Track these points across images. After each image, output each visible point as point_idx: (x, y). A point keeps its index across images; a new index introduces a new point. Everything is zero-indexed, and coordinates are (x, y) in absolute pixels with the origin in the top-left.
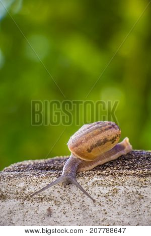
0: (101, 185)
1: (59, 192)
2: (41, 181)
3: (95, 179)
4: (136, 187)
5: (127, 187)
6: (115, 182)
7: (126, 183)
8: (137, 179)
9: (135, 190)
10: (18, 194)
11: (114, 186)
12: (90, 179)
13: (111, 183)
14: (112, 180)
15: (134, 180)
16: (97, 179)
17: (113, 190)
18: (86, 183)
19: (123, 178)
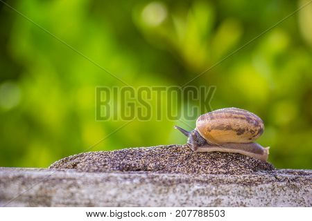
0: (203, 194)
1: (156, 201)
2: (135, 188)
3: (196, 187)
4: (241, 197)
5: (231, 197)
6: (218, 191)
7: (230, 193)
8: (241, 188)
9: (239, 201)
10: (108, 202)
11: (217, 196)
12: (190, 187)
13: (214, 192)
14: (214, 189)
15: (239, 189)
16: (199, 188)
17: (216, 200)
18: (187, 192)
19: (227, 187)
